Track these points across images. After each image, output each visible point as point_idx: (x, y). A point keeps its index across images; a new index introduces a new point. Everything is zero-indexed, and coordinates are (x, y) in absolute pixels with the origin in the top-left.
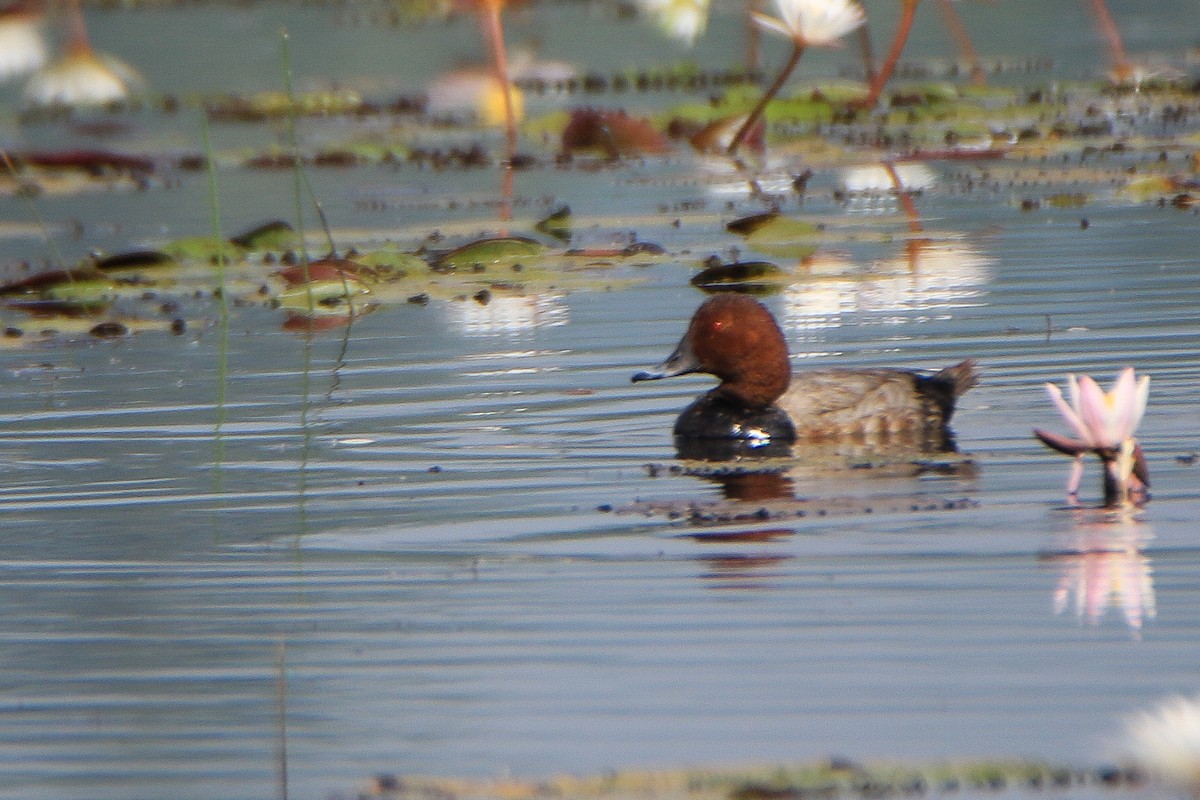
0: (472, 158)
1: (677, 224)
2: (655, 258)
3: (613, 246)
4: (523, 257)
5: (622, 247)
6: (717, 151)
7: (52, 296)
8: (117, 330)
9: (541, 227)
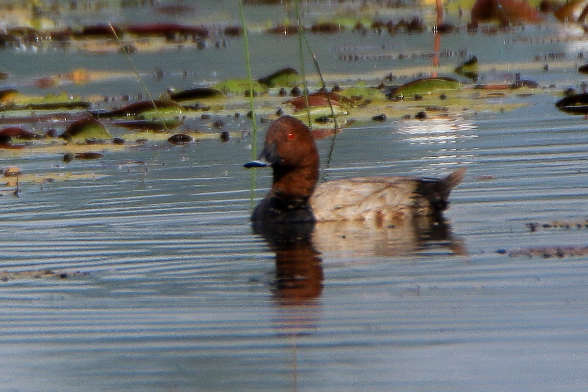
0: (414, 26)
1: (546, 68)
2: (532, 91)
3: (505, 83)
4: (447, 90)
5: (510, 83)
6: (571, 20)
7: (142, 118)
8: (185, 139)
9: (458, 70)
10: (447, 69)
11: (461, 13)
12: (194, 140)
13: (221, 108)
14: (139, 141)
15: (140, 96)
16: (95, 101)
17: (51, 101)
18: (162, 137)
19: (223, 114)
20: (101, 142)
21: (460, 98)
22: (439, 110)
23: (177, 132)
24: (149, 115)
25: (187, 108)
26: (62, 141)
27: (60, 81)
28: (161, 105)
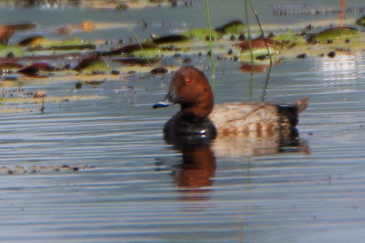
4: (350, 36)
7: (133, 56)
8: (163, 71)
9: (358, 22)
12: (169, 71)
13: (189, 49)
14: (130, 72)
15: (131, 40)
16: (99, 44)
17: (68, 44)
18: (147, 70)
19: (190, 53)
20: (103, 73)
21: (359, 42)
22: (345, 50)
23: (157, 66)
24: (137, 54)
25: (164, 49)
26: (75, 72)
27: (73, 30)
28: (146, 47)
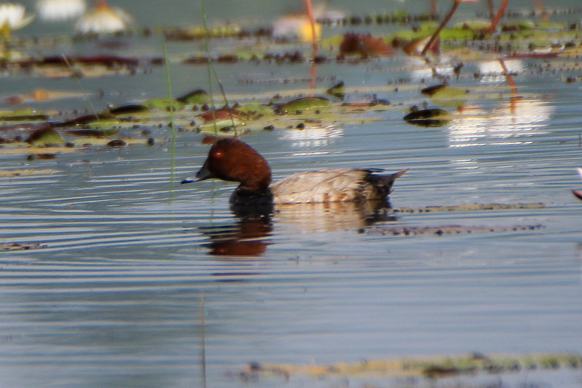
0: (295, 58)
1: (396, 90)
2: (386, 107)
3: (364, 101)
4: (321, 107)
5: (369, 102)
6: (416, 54)
7: (88, 127)
8: (120, 144)
9: (330, 92)
10: (321, 91)
11: (331, 48)
12: (127, 144)
20: (57, 146)
24: (93, 125)
25: (122, 120)
26: (27, 144)
28: (102, 117)
